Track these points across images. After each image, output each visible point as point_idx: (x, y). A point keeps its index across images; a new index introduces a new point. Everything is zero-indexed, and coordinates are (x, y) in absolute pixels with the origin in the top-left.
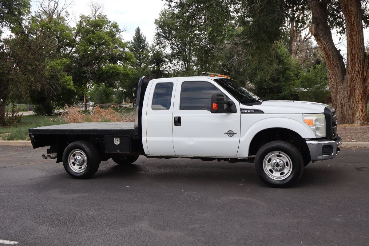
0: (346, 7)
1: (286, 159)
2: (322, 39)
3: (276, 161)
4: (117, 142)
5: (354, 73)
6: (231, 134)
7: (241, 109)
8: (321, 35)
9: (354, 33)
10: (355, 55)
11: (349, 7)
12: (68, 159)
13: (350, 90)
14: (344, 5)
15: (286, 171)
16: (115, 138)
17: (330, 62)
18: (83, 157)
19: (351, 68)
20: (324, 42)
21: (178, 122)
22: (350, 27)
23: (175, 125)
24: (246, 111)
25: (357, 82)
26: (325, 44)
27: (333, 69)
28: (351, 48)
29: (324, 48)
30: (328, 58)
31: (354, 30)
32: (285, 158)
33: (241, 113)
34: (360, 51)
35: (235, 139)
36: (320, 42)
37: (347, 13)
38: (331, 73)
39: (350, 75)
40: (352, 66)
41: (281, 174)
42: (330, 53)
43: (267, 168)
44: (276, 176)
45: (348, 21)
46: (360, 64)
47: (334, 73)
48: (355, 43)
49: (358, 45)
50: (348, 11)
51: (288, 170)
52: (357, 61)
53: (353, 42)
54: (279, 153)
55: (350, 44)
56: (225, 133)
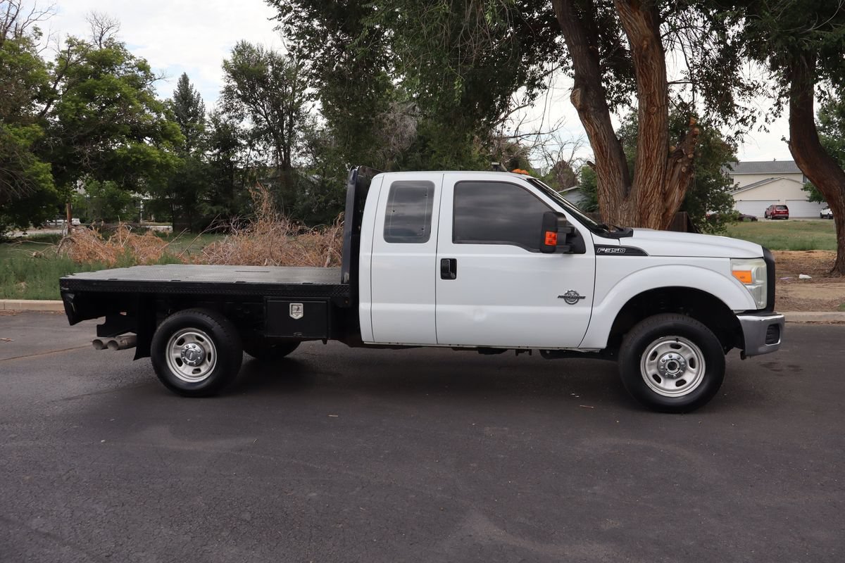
0: (644, 60)
1: (691, 352)
2: (592, 117)
3: (671, 357)
4: (297, 312)
5: (649, 183)
6: (572, 298)
7: (596, 247)
8: (592, 109)
9: (654, 109)
10: (654, 150)
11: (649, 62)
12: (165, 352)
13: (641, 214)
14: (639, 56)
15: (688, 377)
16: (291, 304)
17: (606, 162)
18: (206, 347)
19: (645, 173)
20: (596, 122)
21: (449, 269)
22: (647, 98)
23: (443, 277)
24: (606, 250)
25: (654, 199)
26: (598, 128)
29: (596, 134)
30: (603, 153)
31: (653, 104)
32: (689, 351)
33: (596, 254)
34: (662, 143)
35: (581, 309)
36: (589, 122)
37: (643, 70)
38: (605, 182)
39: (642, 186)
40: (646, 170)
41: (678, 384)
42: (606, 144)
43: (648, 370)
44: (666, 387)
45: (645, 87)
46: (659, 167)
47: (610, 181)
48: (654, 128)
49: (660, 132)
50: (647, 69)
51: (694, 376)
52: (656, 161)
53: (651, 126)
54: (677, 340)
55: (644, 130)
56: (560, 297)
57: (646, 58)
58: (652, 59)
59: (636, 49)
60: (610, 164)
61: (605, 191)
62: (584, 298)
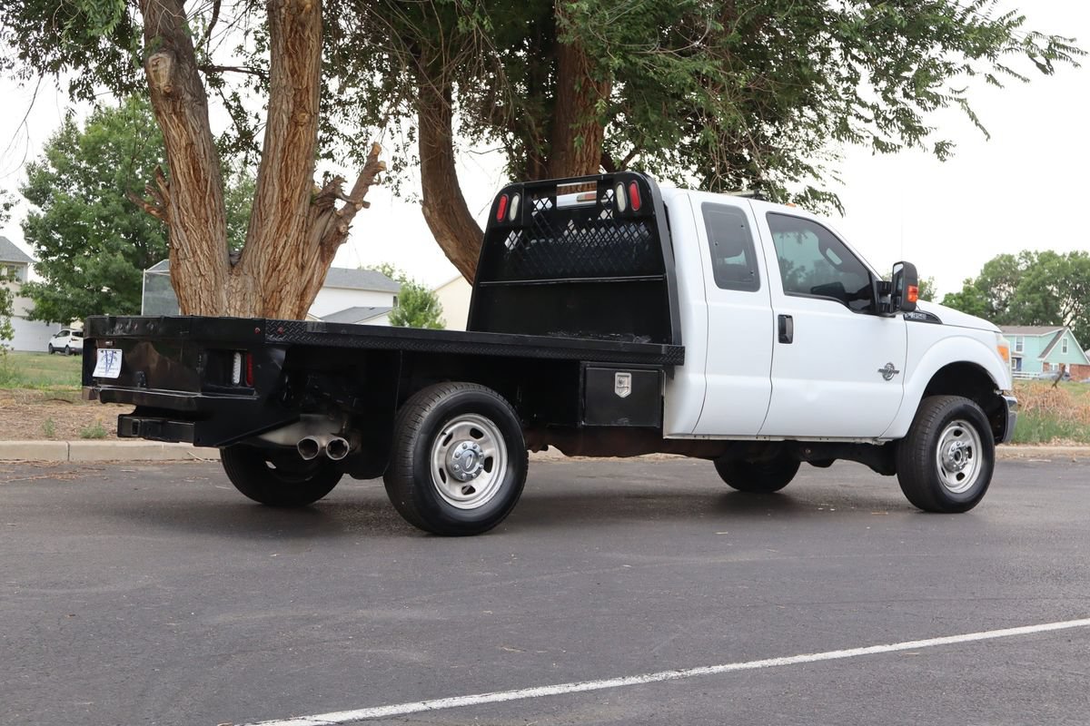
0: (300, 28)
1: (970, 438)
2: (187, 112)
4: (622, 386)
5: (284, 247)
6: (888, 372)
8: (189, 98)
9: (304, 117)
10: (296, 188)
11: (306, 34)
13: (264, 301)
14: (293, 21)
15: (967, 471)
16: (617, 373)
19: (278, 229)
22: (295, 95)
24: (912, 314)
25: (290, 276)
26: (195, 133)
27: (207, 222)
28: (286, 165)
29: (191, 145)
31: (304, 107)
32: (968, 436)
35: (893, 386)
36: (181, 120)
37: (293, 46)
38: (196, 236)
39: (270, 250)
40: (281, 222)
41: (959, 478)
42: (206, 166)
44: (950, 482)
45: (292, 76)
46: (301, 221)
47: (207, 236)
48: (302, 149)
50: (301, 45)
52: (298, 208)
53: (297, 146)
54: (959, 424)
55: (283, 150)
56: (880, 371)
57: (303, 25)
58: (311, 29)
59: (290, 8)
60: (210, 203)
61: (194, 253)
62: (897, 372)
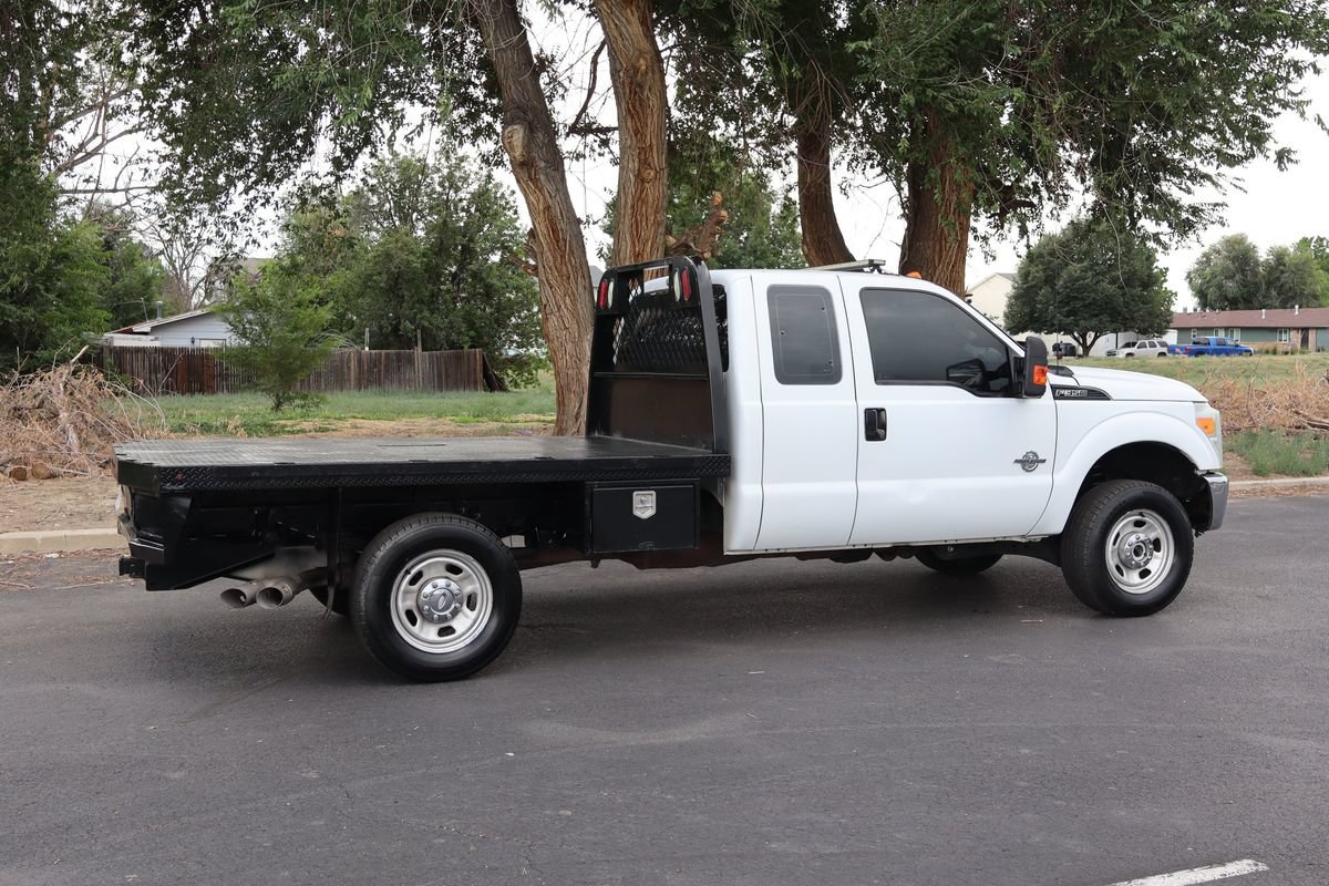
0: (638, 90)
2: (542, 177)
3: (1136, 538)
6: (1029, 462)
7: (1054, 388)
8: (542, 164)
9: (649, 174)
10: (647, 241)
11: (645, 93)
14: (631, 83)
15: (1154, 565)
16: (636, 493)
17: (562, 257)
20: (548, 187)
22: (640, 153)
24: (1066, 392)
26: (551, 196)
27: (569, 278)
28: (636, 220)
29: (548, 208)
30: (558, 242)
31: (649, 165)
32: (1155, 527)
33: (1055, 398)
34: (660, 231)
35: (1039, 477)
36: (537, 187)
37: (634, 107)
38: (560, 292)
41: (1143, 575)
42: (564, 227)
43: (1112, 560)
44: (1129, 581)
45: (636, 135)
47: (570, 292)
48: (649, 205)
49: (656, 212)
50: (640, 105)
53: (644, 202)
54: (1141, 514)
55: (633, 207)
56: (1017, 461)
57: (640, 86)
58: (650, 89)
59: (627, 71)
60: (570, 261)
61: (559, 308)
62: (1044, 461)
